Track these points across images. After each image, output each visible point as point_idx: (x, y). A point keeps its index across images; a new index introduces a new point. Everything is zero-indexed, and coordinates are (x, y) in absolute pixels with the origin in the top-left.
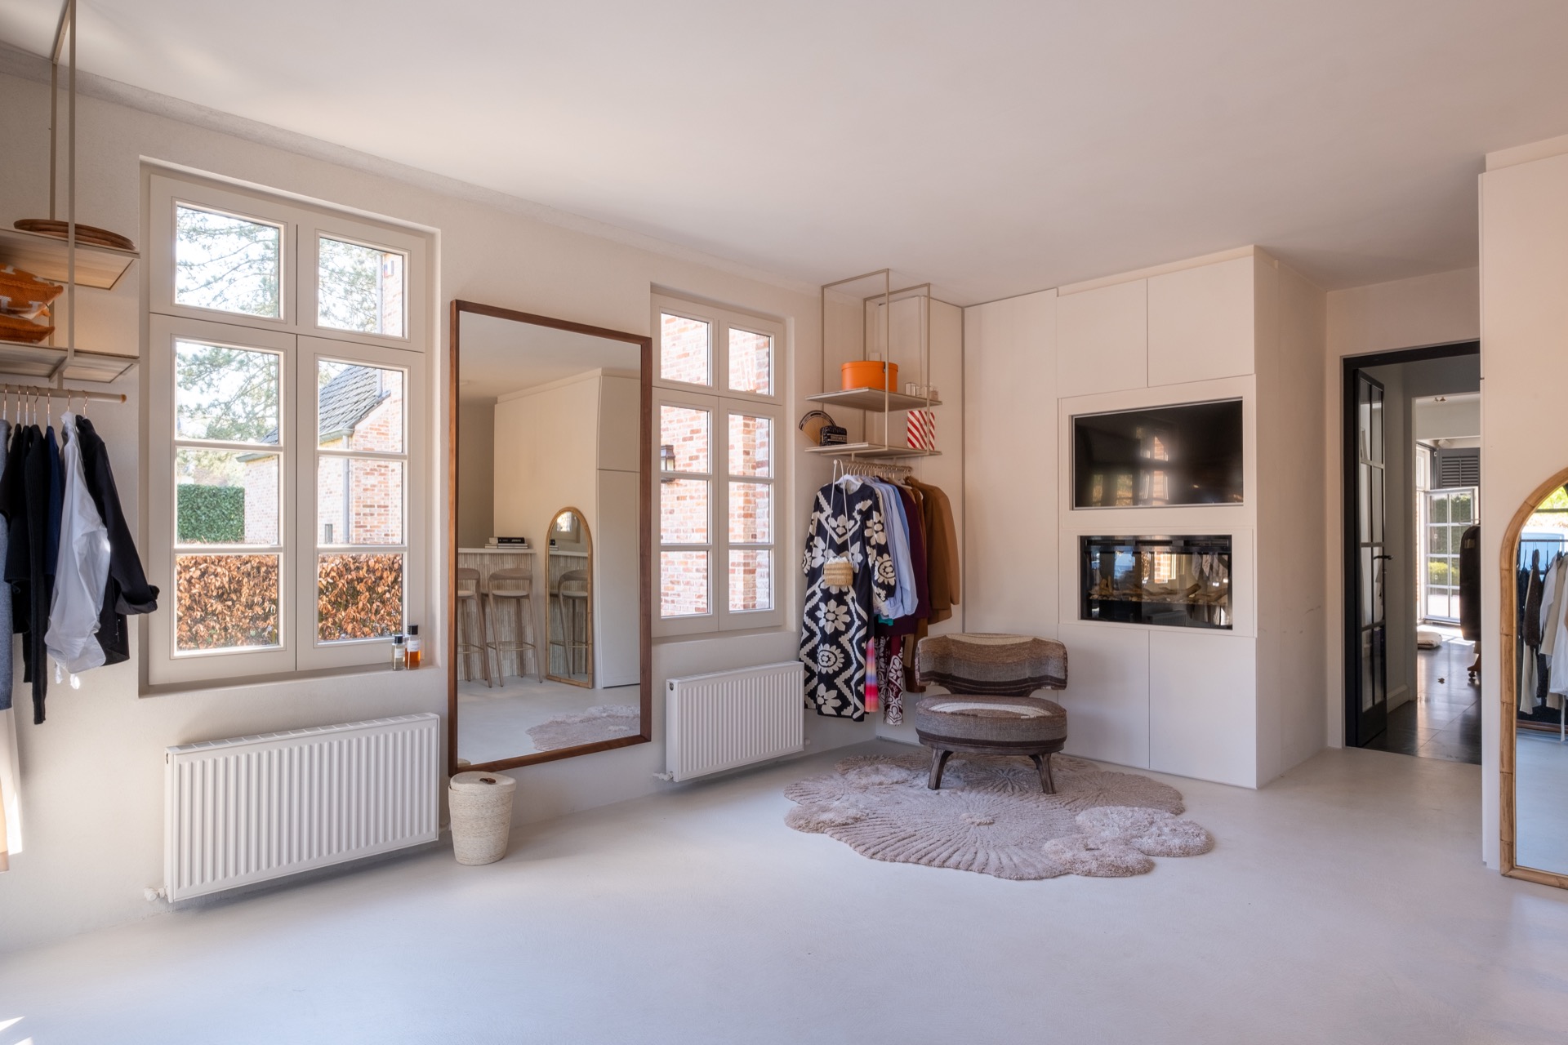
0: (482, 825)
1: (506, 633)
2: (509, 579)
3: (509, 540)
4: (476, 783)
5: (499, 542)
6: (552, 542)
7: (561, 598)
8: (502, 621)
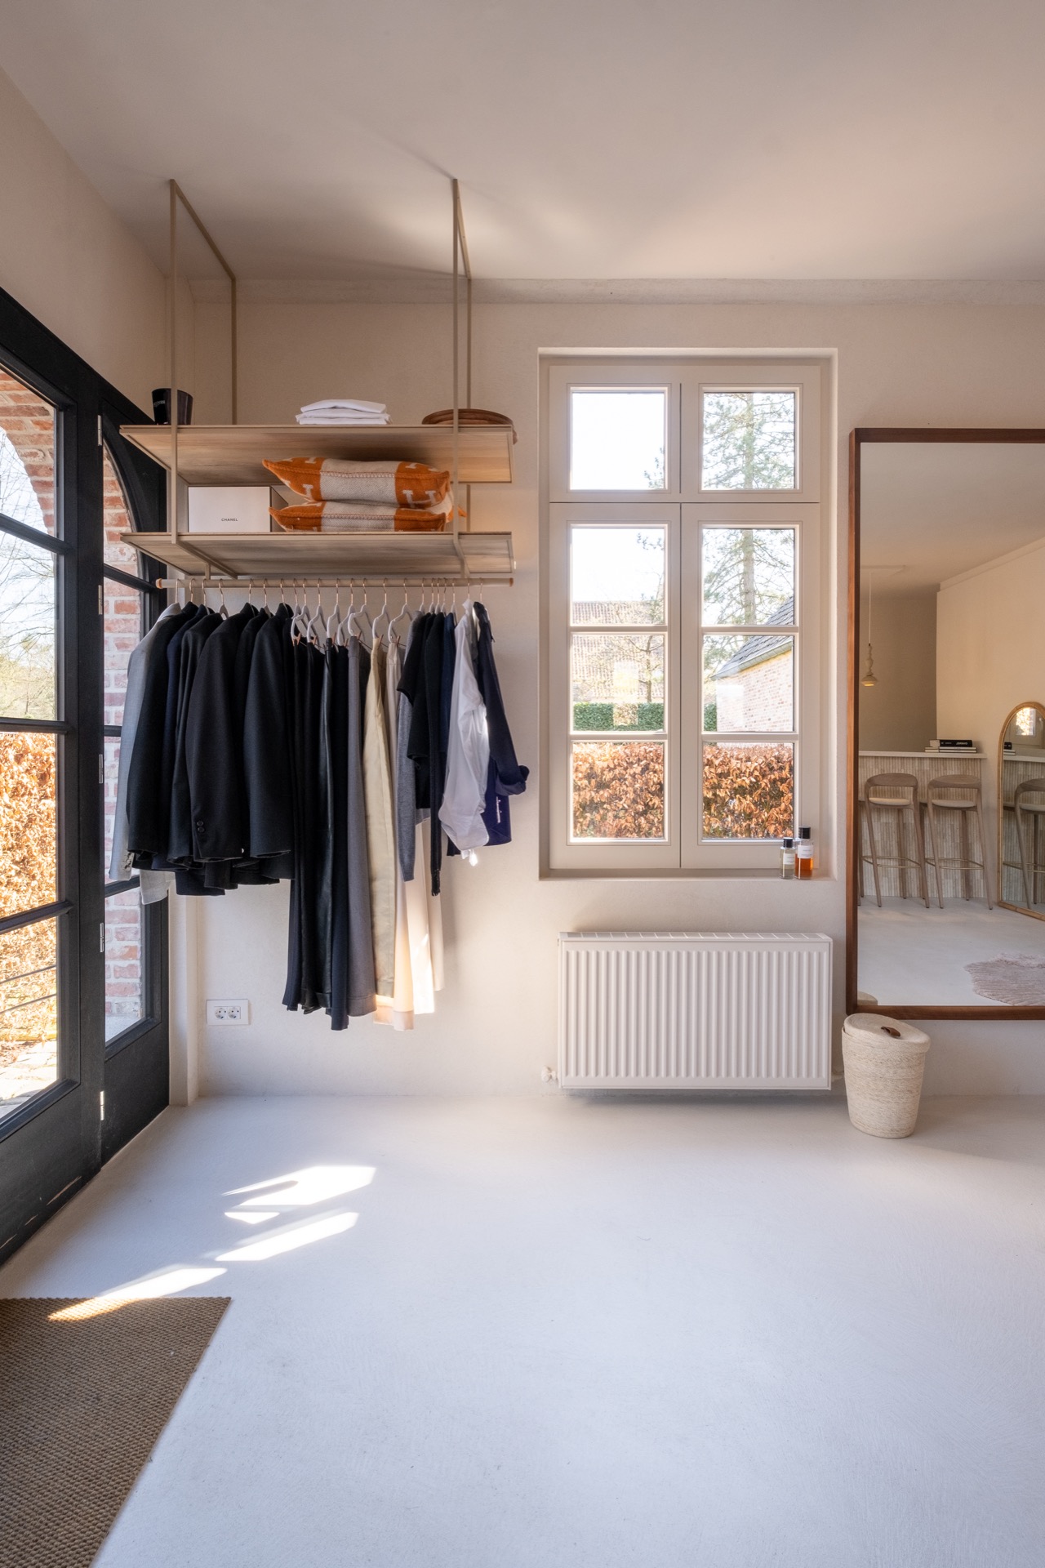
0: (882, 1087)
1: (948, 847)
2: (951, 787)
3: (953, 743)
4: (874, 1031)
5: (941, 745)
6: (1008, 746)
7: (1019, 812)
8: (944, 836)
